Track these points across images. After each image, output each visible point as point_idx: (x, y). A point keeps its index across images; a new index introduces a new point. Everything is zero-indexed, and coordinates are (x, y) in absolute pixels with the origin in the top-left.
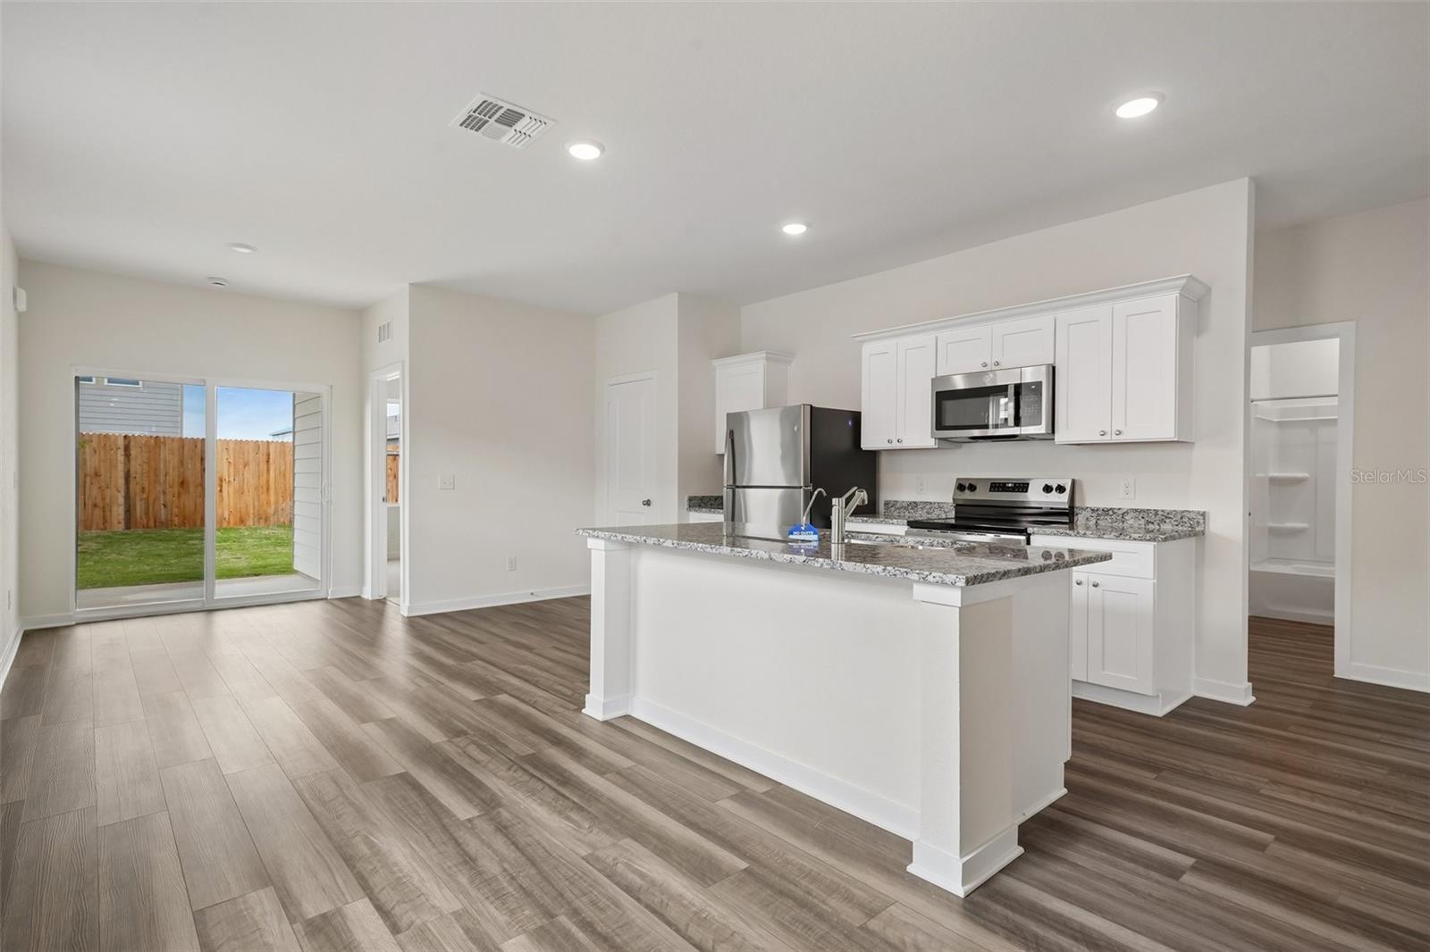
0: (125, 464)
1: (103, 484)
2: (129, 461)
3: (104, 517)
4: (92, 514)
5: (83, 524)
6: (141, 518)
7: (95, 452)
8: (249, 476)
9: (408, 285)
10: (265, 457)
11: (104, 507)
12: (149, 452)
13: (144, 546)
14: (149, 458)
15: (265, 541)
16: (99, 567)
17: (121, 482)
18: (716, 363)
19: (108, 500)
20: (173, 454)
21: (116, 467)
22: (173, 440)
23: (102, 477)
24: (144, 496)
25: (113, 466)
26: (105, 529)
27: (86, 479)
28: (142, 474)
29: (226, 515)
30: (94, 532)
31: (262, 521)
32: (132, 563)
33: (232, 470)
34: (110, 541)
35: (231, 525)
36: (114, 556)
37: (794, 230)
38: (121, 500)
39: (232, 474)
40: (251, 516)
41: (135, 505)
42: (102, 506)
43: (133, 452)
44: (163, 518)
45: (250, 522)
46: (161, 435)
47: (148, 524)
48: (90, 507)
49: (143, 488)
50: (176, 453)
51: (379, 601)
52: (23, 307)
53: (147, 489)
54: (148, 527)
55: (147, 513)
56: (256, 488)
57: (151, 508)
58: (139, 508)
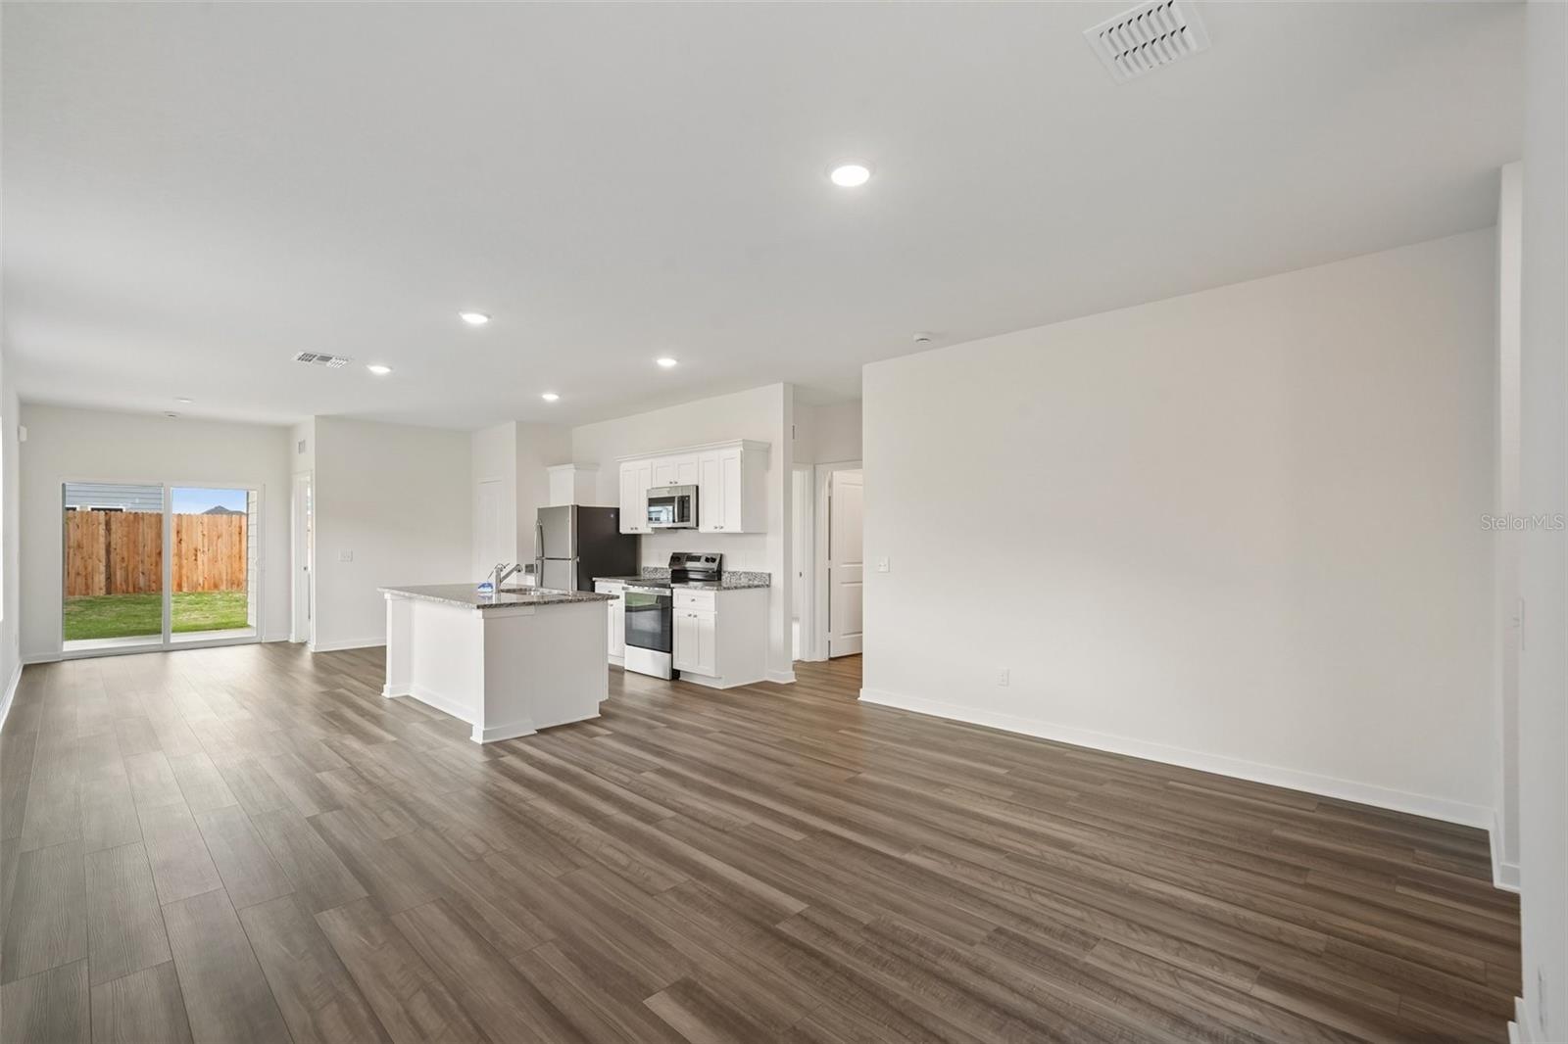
0: (106, 537)
1: (85, 554)
2: (110, 534)
3: (86, 584)
4: (75, 582)
5: (68, 590)
6: (121, 584)
7: (78, 527)
8: (223, 547)
9: (313, 417)
10: (238, 529)
11: (86, 576)
12: (129, 526)
13: (122, 608)
14: (129, 533)
15: (234, 603)
16: (81, 625)
17: (103, 553)
18: (549, 469)
19: (90, 569)
20: (151, 527)
21: (98, 539)
22: (151, 515)
23: (85, 549)
24: (124, 565)
25: (94, 537)
26: (88, 594)
27: (72, 550)
28: (122, 545)
29: (201, 582)
30: (77, 597)
31: (235, 587)
32: (110, 622)
33: (206, 540)
34: (92, 604)
35: (206, 590)
36: (94, 617)
37: (551, 397)
38: (102, 568)
39: (206, 545)
40: (225, 582)
41: (115, 574)
42: (84, 573)
43: (113, 527)
44: (142, 584)
45: (223, 587)
46: (139, 511)
47: (127, 590)
48: (73, 575)
49: (123, 558)
50: (154, 527)
51: (301, 644)
52: (24, 438)
53: (126, 559)
54: (127, 592)
55: (126, 581)
56: (230, 557)
57: (130, 576)
58: (119, 576)
